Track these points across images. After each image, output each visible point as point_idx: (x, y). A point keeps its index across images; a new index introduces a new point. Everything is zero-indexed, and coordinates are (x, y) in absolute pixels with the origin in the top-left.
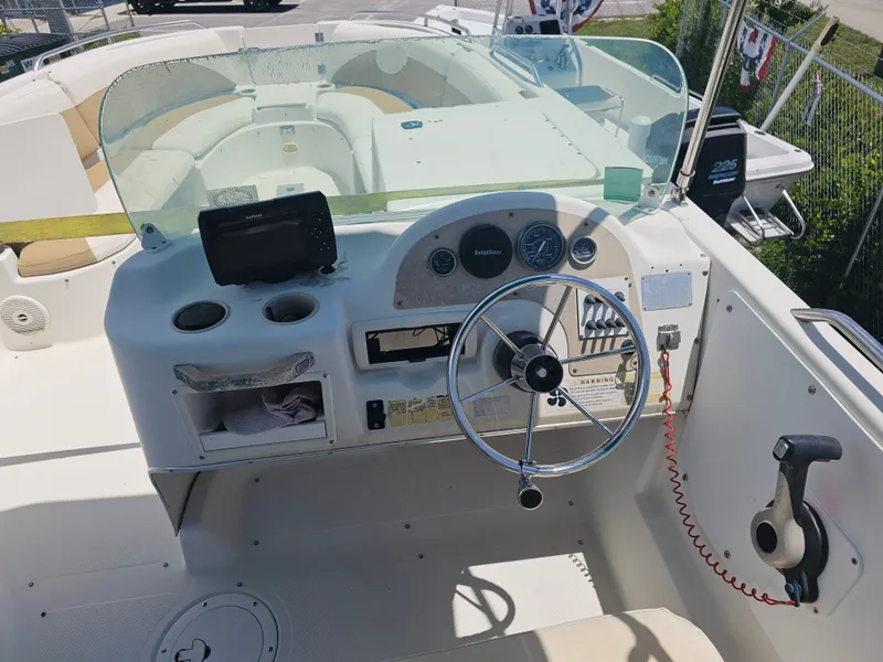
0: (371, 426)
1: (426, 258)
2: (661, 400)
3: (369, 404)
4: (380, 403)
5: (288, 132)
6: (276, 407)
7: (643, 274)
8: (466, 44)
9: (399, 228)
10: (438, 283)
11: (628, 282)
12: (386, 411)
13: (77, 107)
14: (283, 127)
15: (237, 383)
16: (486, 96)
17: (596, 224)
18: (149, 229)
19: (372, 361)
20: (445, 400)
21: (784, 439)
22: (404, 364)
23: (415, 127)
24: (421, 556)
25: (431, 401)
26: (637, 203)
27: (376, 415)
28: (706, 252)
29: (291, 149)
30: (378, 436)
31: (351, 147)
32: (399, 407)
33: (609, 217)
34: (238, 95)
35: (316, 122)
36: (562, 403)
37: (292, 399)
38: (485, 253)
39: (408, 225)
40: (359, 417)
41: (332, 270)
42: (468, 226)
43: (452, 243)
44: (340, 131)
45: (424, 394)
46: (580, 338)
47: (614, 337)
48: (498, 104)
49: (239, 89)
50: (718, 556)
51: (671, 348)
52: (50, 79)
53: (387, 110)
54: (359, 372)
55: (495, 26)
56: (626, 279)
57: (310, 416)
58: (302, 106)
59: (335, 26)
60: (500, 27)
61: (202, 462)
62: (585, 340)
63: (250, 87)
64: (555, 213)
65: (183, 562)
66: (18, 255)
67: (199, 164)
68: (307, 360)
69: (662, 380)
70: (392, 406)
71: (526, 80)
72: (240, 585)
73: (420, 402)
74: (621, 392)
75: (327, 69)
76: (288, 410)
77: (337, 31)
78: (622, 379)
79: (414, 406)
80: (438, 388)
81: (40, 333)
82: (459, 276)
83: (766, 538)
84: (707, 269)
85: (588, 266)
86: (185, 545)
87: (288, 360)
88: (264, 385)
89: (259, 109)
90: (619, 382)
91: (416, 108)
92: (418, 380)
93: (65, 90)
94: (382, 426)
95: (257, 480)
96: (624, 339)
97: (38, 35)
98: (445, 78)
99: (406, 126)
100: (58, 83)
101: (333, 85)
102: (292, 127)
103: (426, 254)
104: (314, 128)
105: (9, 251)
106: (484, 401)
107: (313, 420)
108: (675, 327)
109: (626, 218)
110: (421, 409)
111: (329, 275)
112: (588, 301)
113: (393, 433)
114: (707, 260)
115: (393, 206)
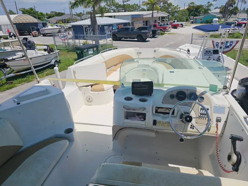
0: (154, 125)
2: (216, 133)
3: (154, 120)
4: (156, 120)
6: (138, 117)
7: (214, 106)
8: (189, 56)
10: (171, 100)
11: (210, 107)
12: (157, 122)
13: (105, 61)
14: (143, 69)
17: (204, 94)
18: (123, 84)
19: (156, 113)
20: (169, 123)
21: (231, 135)
22: (162, 115)
23: (172, 72)
24: (159, 159)
26: (216, 92)
27: (155, 123)
28: (230, 103)
29: (144, 74)
30: (155, 127)
31: (158, 75)
32: (159, 122)
33: (207, 93)
34: (135, 62)
36: (193, 128)
37: (140, 116)
38: (181, 96)
39: (166, 89)
40: (152, 122)
42: (178, 91)
43: (175, 93)
44: (156, 71)
45: (165, 121)
46: (199, 116)
49: (135, 60)
50: (223, 166)
51: (219, 122)
52: (102, 56)
53: (168, 68)
54: (153, 114)
55: (200, 50)
57: (143, 120)
58: (148, 65)
59: (159, 49)
60: (201, 50)
61: (123, 124)
63: (138, 60)
65: (112, 148)
66: (92, 87)
67: (126, 75)
68: (145, 109)
69: (216, 128)
70: (158, 121)
71: (200, 64)
72: (122, 155)
75: (155, 58)
77: (159, 50)
79: (162, 123)
80: (168, 120)
81: (91, 103)
82: (175, 99)
83: (229, 158)
84: (229, 107)
85: (202, 102)
86: (113, 143)
87: (140, 109)
88: (137, 111)
89: (139, 65)
91: (175, 68)
92: (164, 118)
93: (104, 58)
94: (156, 125)
95: (128, 136)
97: (93, 44)
98: (182, 62)
101: (156, 61)
102: (145, 70)
103: (169, 95)
104: (150, 70)
105: (90, 86)
106: (177, 124)
108: (220, 118)
109: (212, 95)
110: (164, 123)
111: (151, 96)
112: (201, 109)
113: (157, 127)
114: (229, 105)
115: (165, 86)
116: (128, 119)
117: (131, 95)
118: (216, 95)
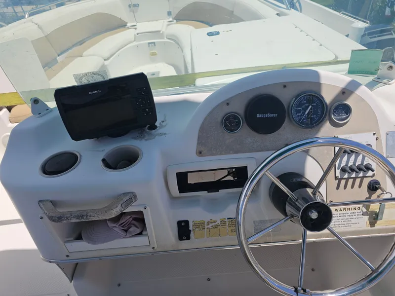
0: (181, 238)
1: (219, 119)
3: (179, 223)
4: (187, 222)
5: (152, 46)
6: (114, 225)
7: (387, 131)
9: (201, 97)
10: (229, 138)
11: (375, 136)
12: (191, 228)
13: (46, 36)
14: (149, 43)
15: (78, 217)
16: (254, 16)
17: (351, 92)
18: (35, 102)
19: (181, 191)
20: (234, 222)
22: (204, 194)
23: (215, 35)
25: (223, 222)
26: (376, 76)
27: (184, 230)
29: (154, 54)
30: (185, 244)
31: (183, 51)
32: (200, 225)
33: (361, 87)
34: (128, 28)
35: (166, 40)
37: (126, 219)
40: (172, 233)
41: (155, 127)
42: (251, 96)
43: (239, 108)
44: (178, 44)
45: (218, 217)
46: (336, 178)
47: (362, 178)
48: (264, 20)
49: (129, 25)
52: (33, 22)
54: (172, 198)
56: (374, 134)
57: (138, 231)
58: (159, 31)
61: (68, 258)
62: (340, 180)
63: (135, 24)
64: (319, 85)
65: (77, 295)
66: (10, 112)
67: (106, 63)
70: (196, 225)
71: (281, 7)
73: (214, 222)
74: (366, 218)
75: (172, 13)
76: (123, 227)
78: (367, 208)
79: (211, 225)
80: (229, 212)
85: (344, 124)
87: (118, 198)
88: (97, 219)
89: (138, 34)
90: (365, 210)
92: (214, 206)
93: (40, 27)
94: (188, 238)
96: (371, 179)
98: (233, 12)
99: (210, 34)
100: (36, 24)
101: (175, 21)
102: (154, 43)
103: (219, 116)
104: (165, 43)
105: (5, 110)
106: (262, 222)
107: (141, 234)
109: (371, 86)
110: (216, 227)
111: (153, 132)
113: (196, 242)
115: (199, 82)
116: (79, 238)
117: (68, 144)
118: (381, 89)
